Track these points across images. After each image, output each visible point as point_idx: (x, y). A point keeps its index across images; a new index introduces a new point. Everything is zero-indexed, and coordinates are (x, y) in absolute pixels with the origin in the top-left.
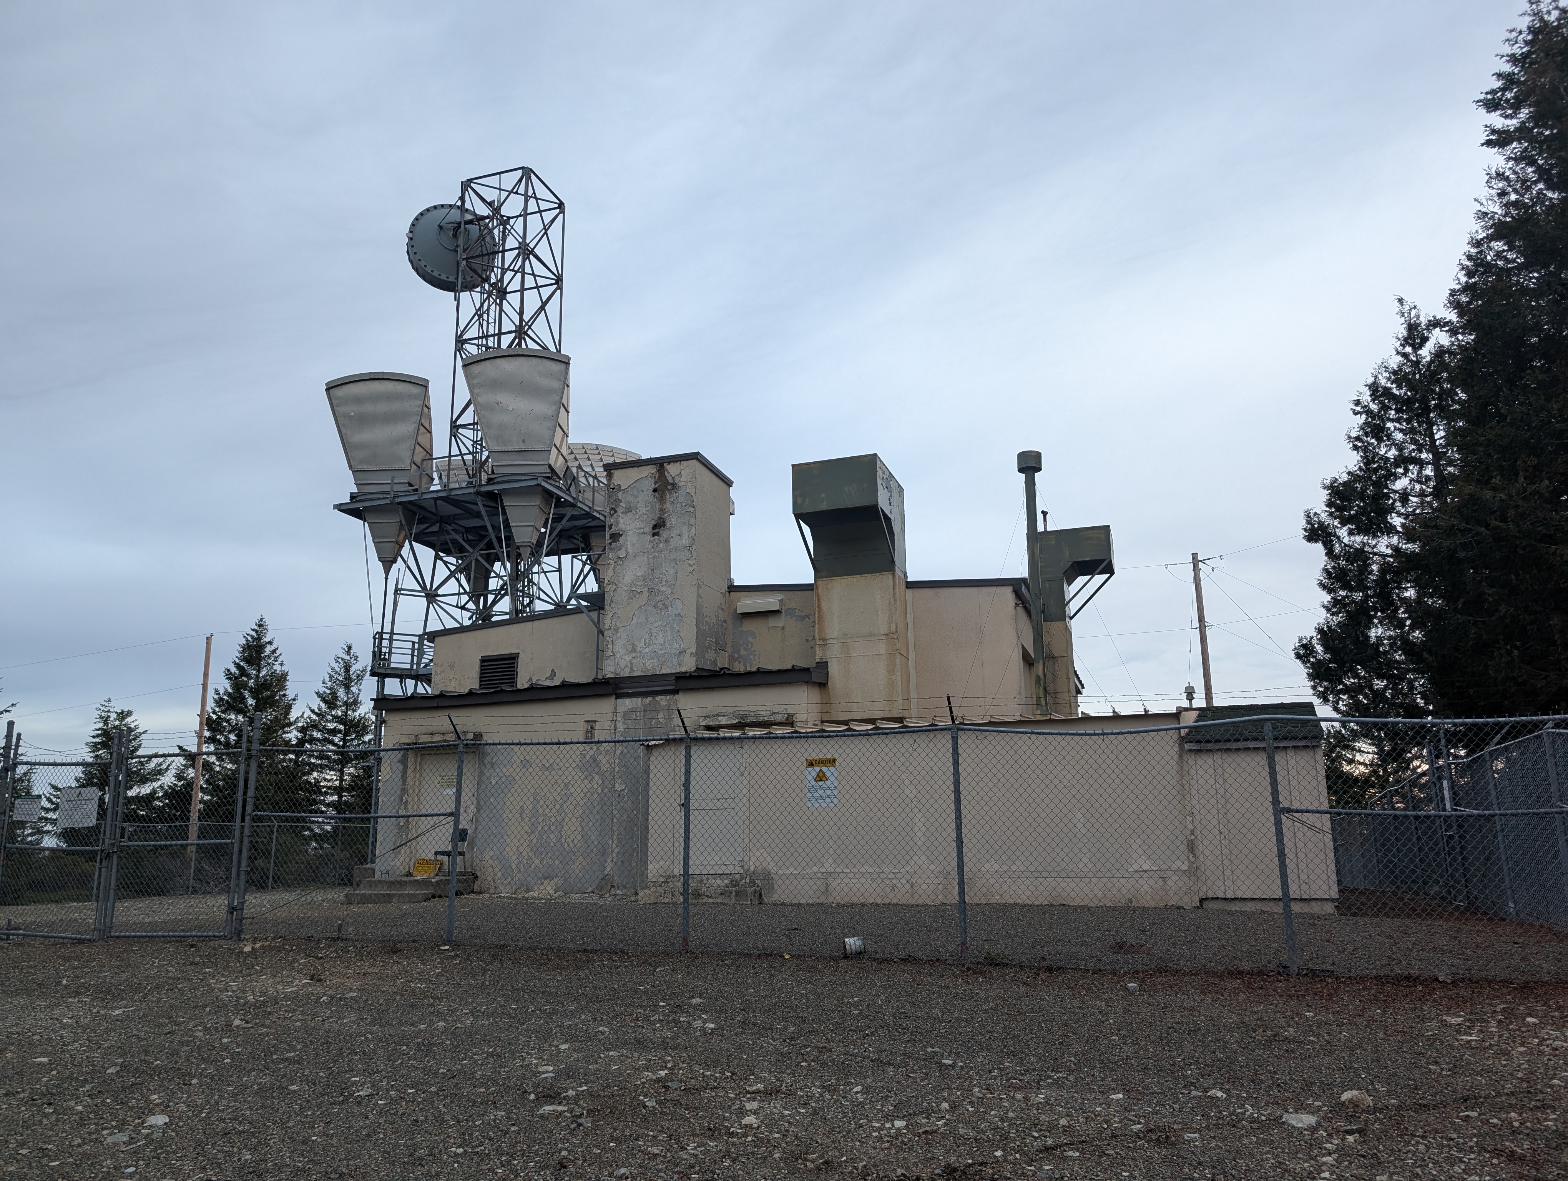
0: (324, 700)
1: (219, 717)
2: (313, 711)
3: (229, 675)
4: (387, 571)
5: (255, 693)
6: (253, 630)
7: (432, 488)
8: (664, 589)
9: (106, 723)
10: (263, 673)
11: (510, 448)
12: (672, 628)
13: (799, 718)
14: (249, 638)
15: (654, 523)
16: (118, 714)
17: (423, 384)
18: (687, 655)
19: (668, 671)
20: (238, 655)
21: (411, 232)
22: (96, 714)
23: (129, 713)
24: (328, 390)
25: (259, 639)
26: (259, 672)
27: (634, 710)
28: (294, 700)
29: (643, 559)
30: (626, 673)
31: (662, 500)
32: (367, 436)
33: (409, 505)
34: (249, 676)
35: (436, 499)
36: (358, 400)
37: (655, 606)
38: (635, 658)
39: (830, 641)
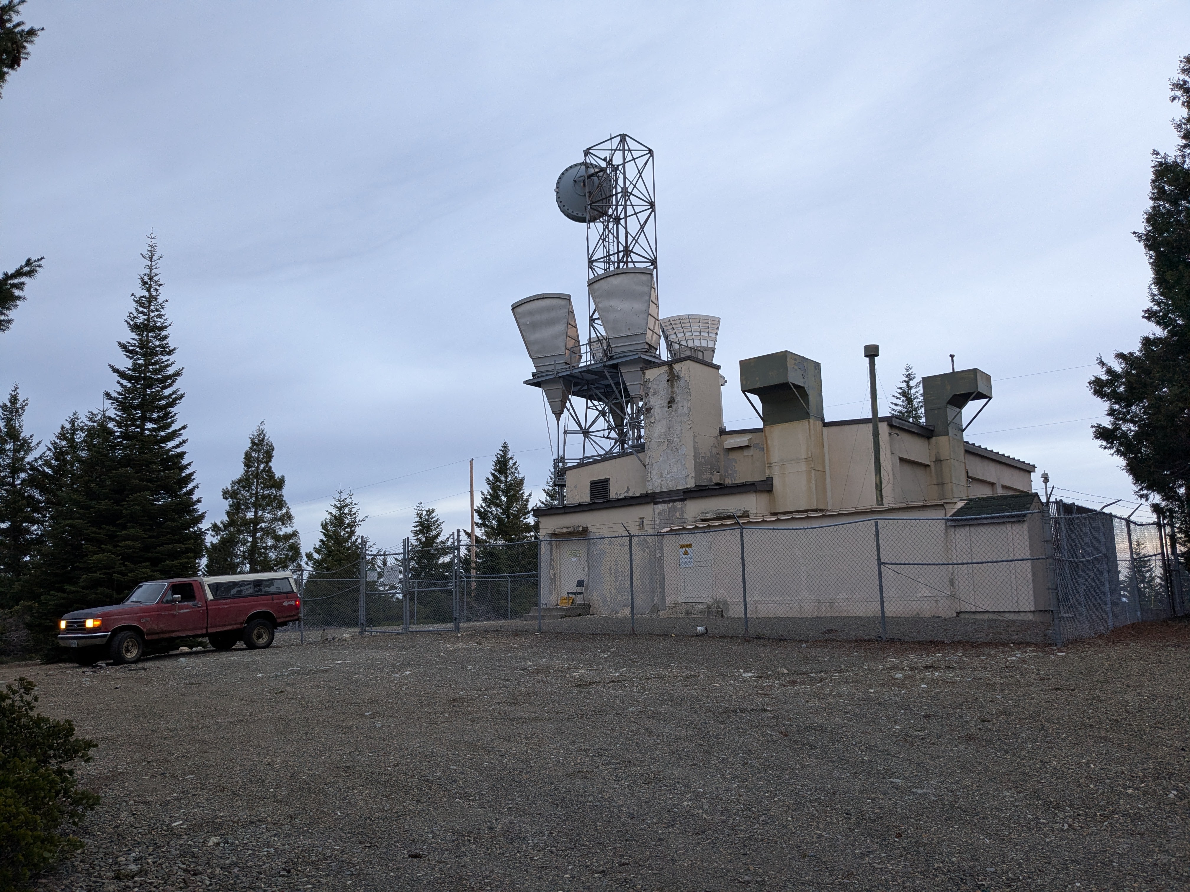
0: (548, 494)
1: (485, 510)
2: (542, 503)
3: (489, 482)
4: (558, 419)
5: (506, 493)
6: (501, 450)
7: (581, 365)
8: (675, 439)
9: (421, 517)
10: (509, 479)
11: (621, 335)
12: (681, 462)
13: (753, 511)
14: (499, 456)
15: (668, 400)
16: (427, 512)
17: (567, 298)
18: (690, 478)
19: (680, 488)
20: (493, 468)
21: (557, 188)
22: (415, 512)
23: (433, 511)
24: (513, 309)
25: (504, 456)
26: (506, 478)
27: (664, 511)
28: (530, 495)
29: (664, 422)
30: (658, 490)
31: (672, 386)
32: (538, 335)
33: (567, 377)
34: (501, 482)
35: (581, 372)
36: (531, 313)
37: (672, 450)
38: (662, 481)
39: (774, 464)
